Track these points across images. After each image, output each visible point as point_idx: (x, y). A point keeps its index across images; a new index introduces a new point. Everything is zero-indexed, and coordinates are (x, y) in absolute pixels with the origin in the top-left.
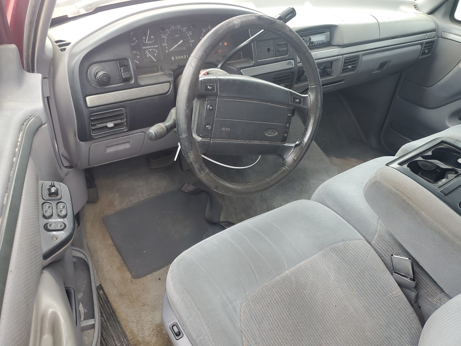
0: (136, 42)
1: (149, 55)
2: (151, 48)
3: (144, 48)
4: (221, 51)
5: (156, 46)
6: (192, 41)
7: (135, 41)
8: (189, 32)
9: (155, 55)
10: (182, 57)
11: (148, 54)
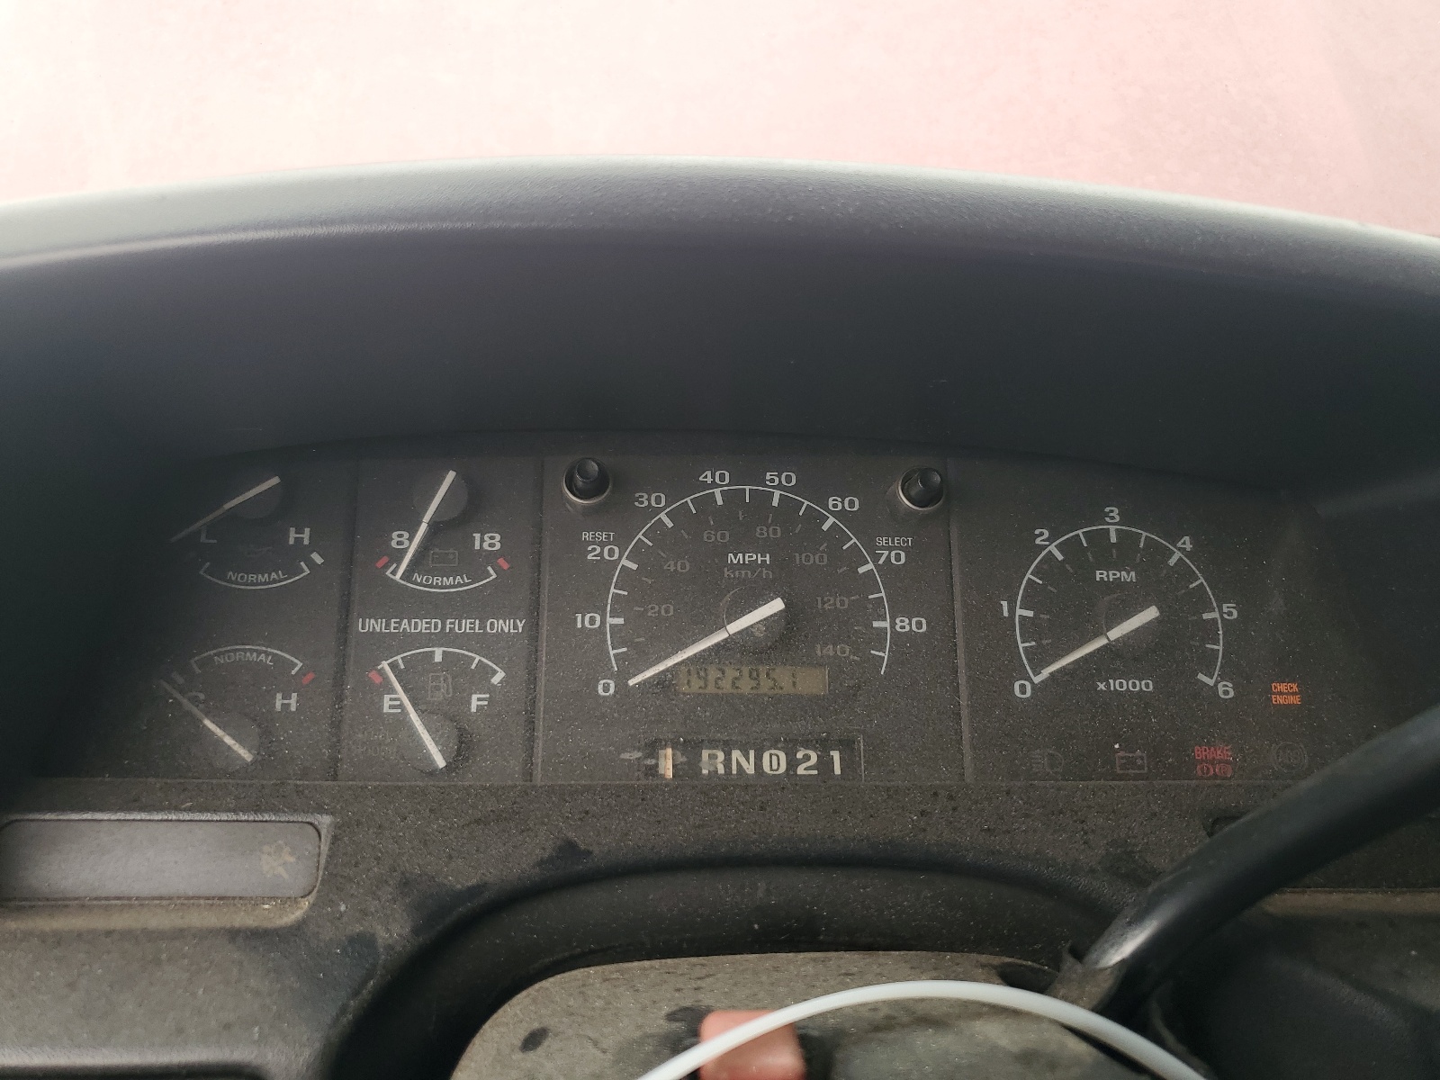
0: (311, 564)
1: (397, 699)
2: (444, 639)
3: (375, 625)
4: (1223, 752)
5: (503, 626)
6: (903, 624)
7: (301, 552)
8: (883, 541)
9: (476, 702)
10: (775, 762)
11: (393, 691)
